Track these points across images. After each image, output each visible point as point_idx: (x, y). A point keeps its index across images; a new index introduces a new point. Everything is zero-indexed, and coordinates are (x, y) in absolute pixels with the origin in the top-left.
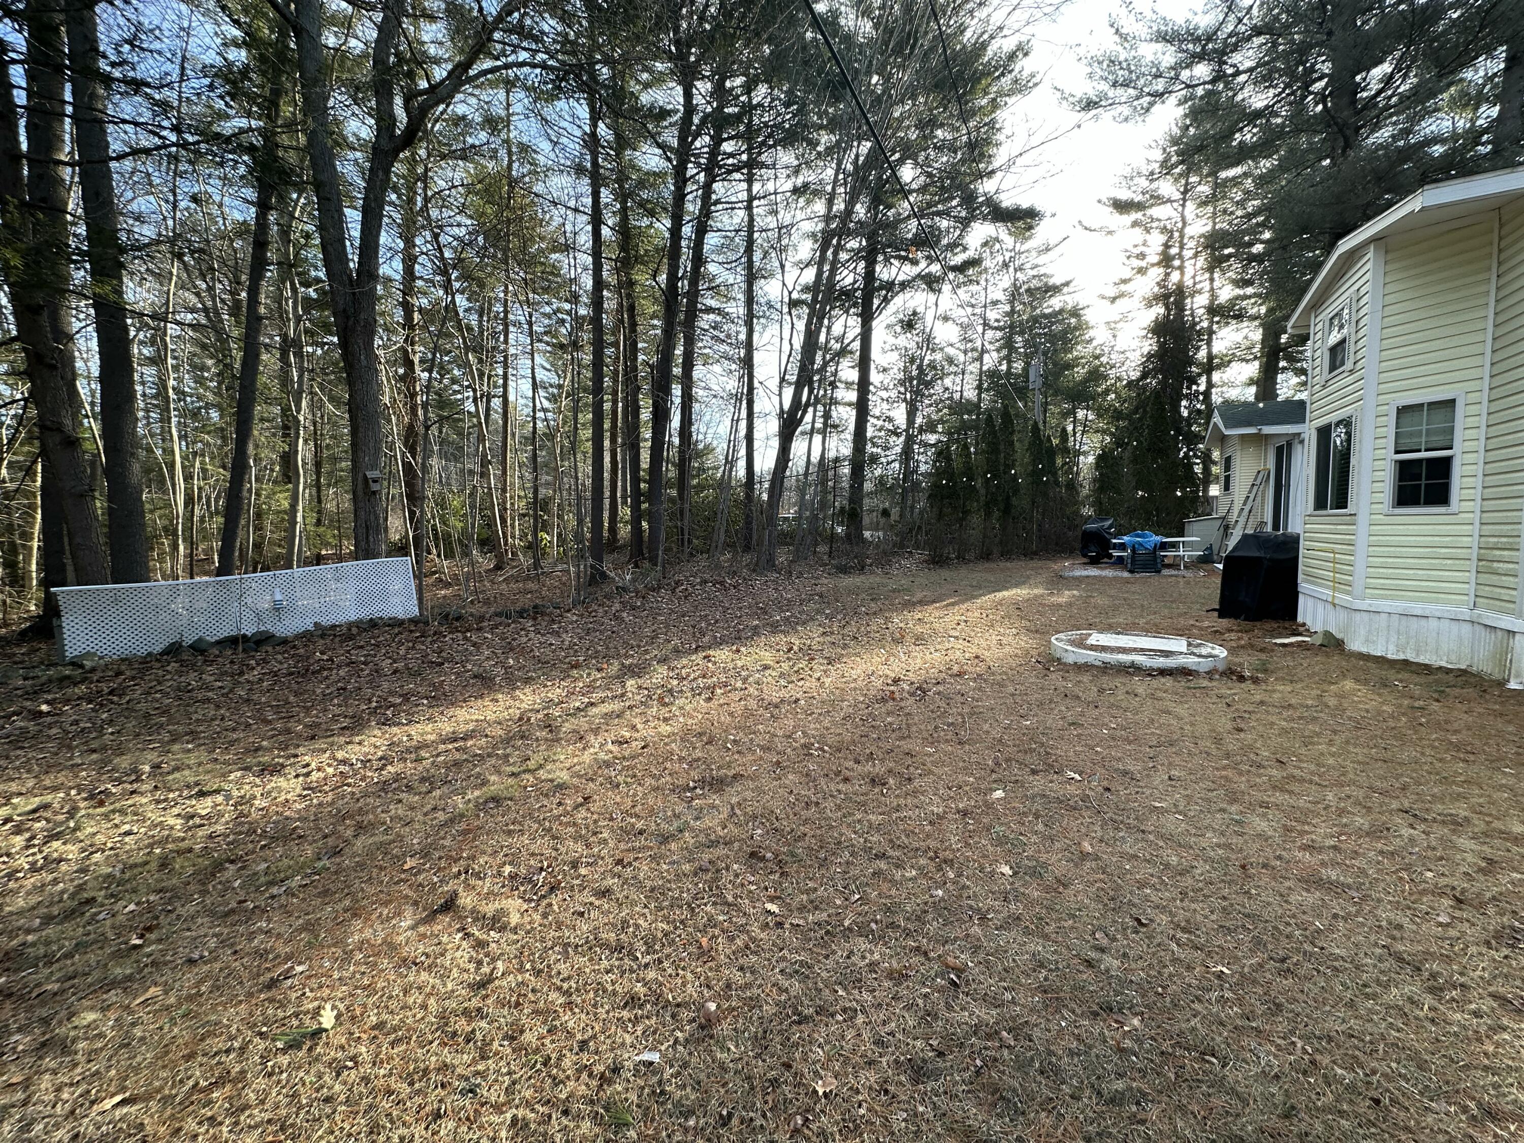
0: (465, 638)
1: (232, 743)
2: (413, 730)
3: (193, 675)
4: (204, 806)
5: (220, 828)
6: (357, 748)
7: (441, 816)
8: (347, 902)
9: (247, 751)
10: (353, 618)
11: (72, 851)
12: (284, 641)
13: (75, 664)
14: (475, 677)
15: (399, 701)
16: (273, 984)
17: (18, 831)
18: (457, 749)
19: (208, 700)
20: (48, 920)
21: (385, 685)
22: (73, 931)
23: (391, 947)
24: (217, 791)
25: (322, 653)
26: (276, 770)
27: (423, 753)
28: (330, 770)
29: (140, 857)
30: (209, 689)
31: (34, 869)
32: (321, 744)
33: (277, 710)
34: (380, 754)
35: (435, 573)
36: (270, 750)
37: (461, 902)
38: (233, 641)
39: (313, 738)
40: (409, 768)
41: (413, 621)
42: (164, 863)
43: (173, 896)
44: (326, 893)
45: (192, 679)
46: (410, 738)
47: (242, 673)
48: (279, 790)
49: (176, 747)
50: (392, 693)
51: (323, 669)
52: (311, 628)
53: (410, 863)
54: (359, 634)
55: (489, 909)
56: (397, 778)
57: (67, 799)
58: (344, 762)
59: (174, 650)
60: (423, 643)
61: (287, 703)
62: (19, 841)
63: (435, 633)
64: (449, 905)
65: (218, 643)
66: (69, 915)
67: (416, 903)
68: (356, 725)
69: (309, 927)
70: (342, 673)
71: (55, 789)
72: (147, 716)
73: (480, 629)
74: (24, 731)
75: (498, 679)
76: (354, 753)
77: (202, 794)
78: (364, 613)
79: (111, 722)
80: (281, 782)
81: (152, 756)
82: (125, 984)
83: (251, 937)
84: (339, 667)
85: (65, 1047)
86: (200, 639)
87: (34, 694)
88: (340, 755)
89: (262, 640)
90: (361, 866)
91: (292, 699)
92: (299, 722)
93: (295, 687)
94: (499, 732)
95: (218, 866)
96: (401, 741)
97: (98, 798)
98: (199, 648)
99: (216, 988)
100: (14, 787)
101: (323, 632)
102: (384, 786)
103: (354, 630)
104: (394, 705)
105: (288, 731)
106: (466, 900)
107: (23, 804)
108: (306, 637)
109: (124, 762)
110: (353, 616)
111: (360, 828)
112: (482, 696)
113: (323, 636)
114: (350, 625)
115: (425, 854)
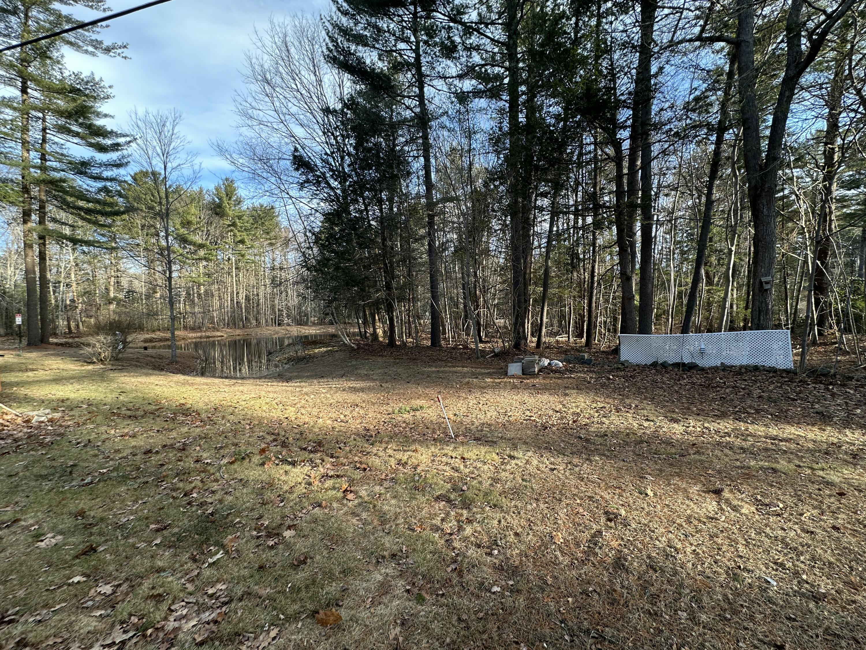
0: (828, 389)
1: (664, 406)
2: (751, 428)
3: (660, 376)
4: (646, 424)
5: (648, 432)
6: (716, 425)
7: (738, 464)
8: (677, 471)
9: (669, 411)
10: (745, 363)
11: (607, 422)
12: (703, 369)
13: (623, 364)
14: (817, 413)
15: (753, 411)
16: (642, 477)
17: (597, 412)
18: (772, 444)
19: (662, 388)
20: (597, 436)
21: (749, 402)
22: (600, 440)
23: (685, 490)
24: (652, 421)
25: (721, 379)
26: (676, 421)
27: (749, 438)
28: (699, 429)
29: (622, 430)
30: (664, 383)
31: (598, 423)
32: (700, 418)
33: (688, 399)
34: (726, 431)
35: (835, 343)
36: (678, 413)
37: (723, 493)
38: (677, 365)
39: (698, 415)
40: (738, 442)
41: (787, 371)
42: (628, 434)
43: (627, 444)
44: (671, 465)
45: (659, 378)
46: (747, 430)
47: (679, 380)
48: (674, 428)
49: (645, 402)
50: (750, 407)
51: (718, 386)
52: (719, 364)
53: (710, 472)
54: (746, 373)
55: (735, 503)
56: (728, 443)
57: (610, 407)
58: (707, 428)
59: (655, 364)
60: (788, 385)
61: (694, 397)
62: (597, 414)
63: (801, 381)
64: (718, 492)
65: (673, 364)
66: (602, 436)
67: (704, 485)
68: (723, 416)
69: (661, 470)
70: (727, 391)
71: (608, 403)
72: (639, 388)
73: (843, 385)
74: (605, 383)
75: (835, 419)
76: (713, 426)
77: (647, 420)
78: (752, 362)
79: (628, 387)
80: (675, 425)
81: (636, 402)
82: (607, 457)
83: (642, 463)
84: (728, 387)
85: (591, 461)
86: (665, 362)
87: (609, 372)
88: (706, 425)
89: (691, 367)
90: (690, 463)
91: (696, 396)
92: (695, 407)
93: (700, 391)
94: (811, 446)
95: (642, 442)
96: (740, 429)
97: (618, 410)
98: (664, 365)
99: (627, 470)
100: (599, 399)
101: (724, 368)
102: (719, 444)
103: (743, 370)
104: (748, 413)
105: (689, 409)
106: (726, 494)
107: (600, 405)
108: (715, 369)
109: (628, 401)
110: (745, 362)
111: (697, 452)
112: (813, 425)
113: (723, 370)
114: (741, 367)
115: (719, 472)
